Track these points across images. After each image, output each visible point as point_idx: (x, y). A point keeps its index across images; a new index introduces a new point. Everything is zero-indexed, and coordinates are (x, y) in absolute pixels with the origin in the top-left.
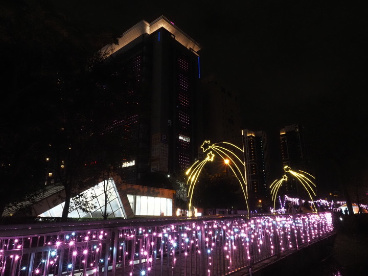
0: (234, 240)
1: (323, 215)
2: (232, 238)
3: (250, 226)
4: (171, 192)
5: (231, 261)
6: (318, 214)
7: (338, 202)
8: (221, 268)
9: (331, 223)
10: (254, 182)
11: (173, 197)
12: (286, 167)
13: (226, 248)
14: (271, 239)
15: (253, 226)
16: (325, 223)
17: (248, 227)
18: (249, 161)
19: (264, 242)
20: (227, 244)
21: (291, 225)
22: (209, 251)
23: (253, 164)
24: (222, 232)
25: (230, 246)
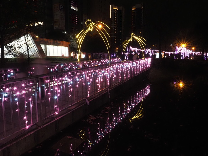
0: (102, 76)
1: (147, 59)
2: (101, 76)
3: (110, 69)
4: (67, 43)
5: (99, 87)
6: (145, 59)
7: (156, 50)
8: (94, 88)
9: (150, 63)
10: (115, 37)
11: (68, 46)
12: (132, 34)
13: (97, 81)
14: (120, 74)
15: (111, 69)
16: (147, 63)
17: (109, 69)
18: (113, 25)
19: (116, 76)
20: (98, 79)
21: (131, 66)
22: (89, 83)
23: (115, 27)
24: (96, 73)
25: (99, 79)
